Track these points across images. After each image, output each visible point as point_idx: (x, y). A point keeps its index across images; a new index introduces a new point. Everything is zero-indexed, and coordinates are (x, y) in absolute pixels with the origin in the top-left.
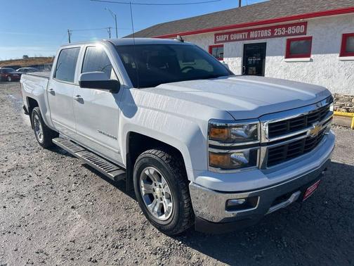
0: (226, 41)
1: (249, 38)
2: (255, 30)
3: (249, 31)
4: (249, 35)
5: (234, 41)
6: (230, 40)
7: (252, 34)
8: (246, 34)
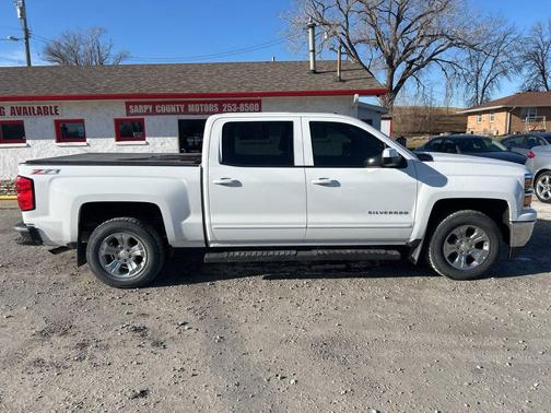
0: (148, 113)
1: (186, 112)
2: (195, 103)
3: (186, 103)
4: (186, 108)
5: (161, 114)
6: (154, 113)
7: (191, 108)
8: (182, 107)
